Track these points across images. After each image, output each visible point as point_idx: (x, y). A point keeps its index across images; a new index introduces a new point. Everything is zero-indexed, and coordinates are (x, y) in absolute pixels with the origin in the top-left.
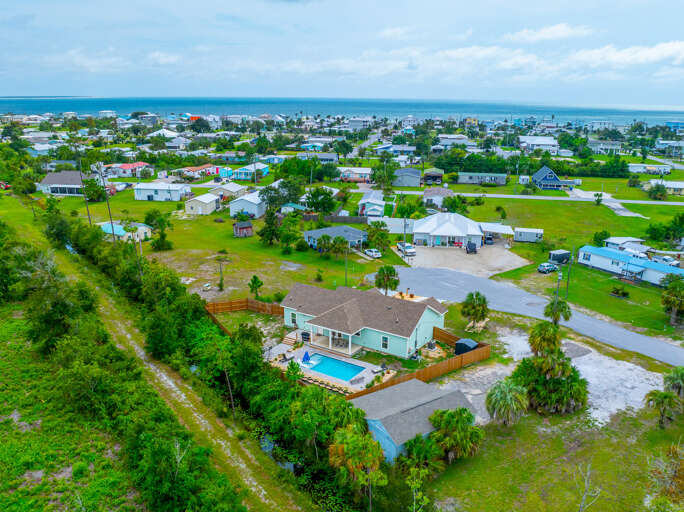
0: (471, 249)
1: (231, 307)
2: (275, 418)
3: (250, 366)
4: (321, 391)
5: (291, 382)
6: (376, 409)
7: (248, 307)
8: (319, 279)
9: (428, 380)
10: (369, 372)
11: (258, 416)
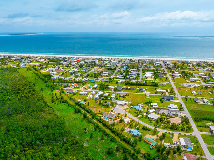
0: (123, 106)
1: (98, 113)
2: (103, 123)
3: (101, 119)
4: (106, 121)
5: (104, 120)
6: (109, 122)
7: (99, 113)
8: (106, 110)
9: (113, 120)
10: (109, 120)
11: (101, 123)
